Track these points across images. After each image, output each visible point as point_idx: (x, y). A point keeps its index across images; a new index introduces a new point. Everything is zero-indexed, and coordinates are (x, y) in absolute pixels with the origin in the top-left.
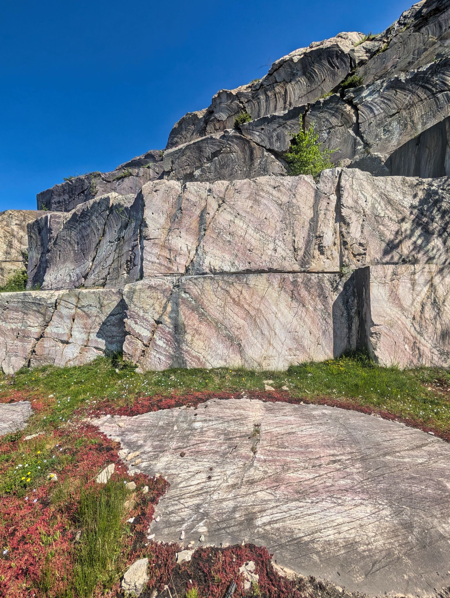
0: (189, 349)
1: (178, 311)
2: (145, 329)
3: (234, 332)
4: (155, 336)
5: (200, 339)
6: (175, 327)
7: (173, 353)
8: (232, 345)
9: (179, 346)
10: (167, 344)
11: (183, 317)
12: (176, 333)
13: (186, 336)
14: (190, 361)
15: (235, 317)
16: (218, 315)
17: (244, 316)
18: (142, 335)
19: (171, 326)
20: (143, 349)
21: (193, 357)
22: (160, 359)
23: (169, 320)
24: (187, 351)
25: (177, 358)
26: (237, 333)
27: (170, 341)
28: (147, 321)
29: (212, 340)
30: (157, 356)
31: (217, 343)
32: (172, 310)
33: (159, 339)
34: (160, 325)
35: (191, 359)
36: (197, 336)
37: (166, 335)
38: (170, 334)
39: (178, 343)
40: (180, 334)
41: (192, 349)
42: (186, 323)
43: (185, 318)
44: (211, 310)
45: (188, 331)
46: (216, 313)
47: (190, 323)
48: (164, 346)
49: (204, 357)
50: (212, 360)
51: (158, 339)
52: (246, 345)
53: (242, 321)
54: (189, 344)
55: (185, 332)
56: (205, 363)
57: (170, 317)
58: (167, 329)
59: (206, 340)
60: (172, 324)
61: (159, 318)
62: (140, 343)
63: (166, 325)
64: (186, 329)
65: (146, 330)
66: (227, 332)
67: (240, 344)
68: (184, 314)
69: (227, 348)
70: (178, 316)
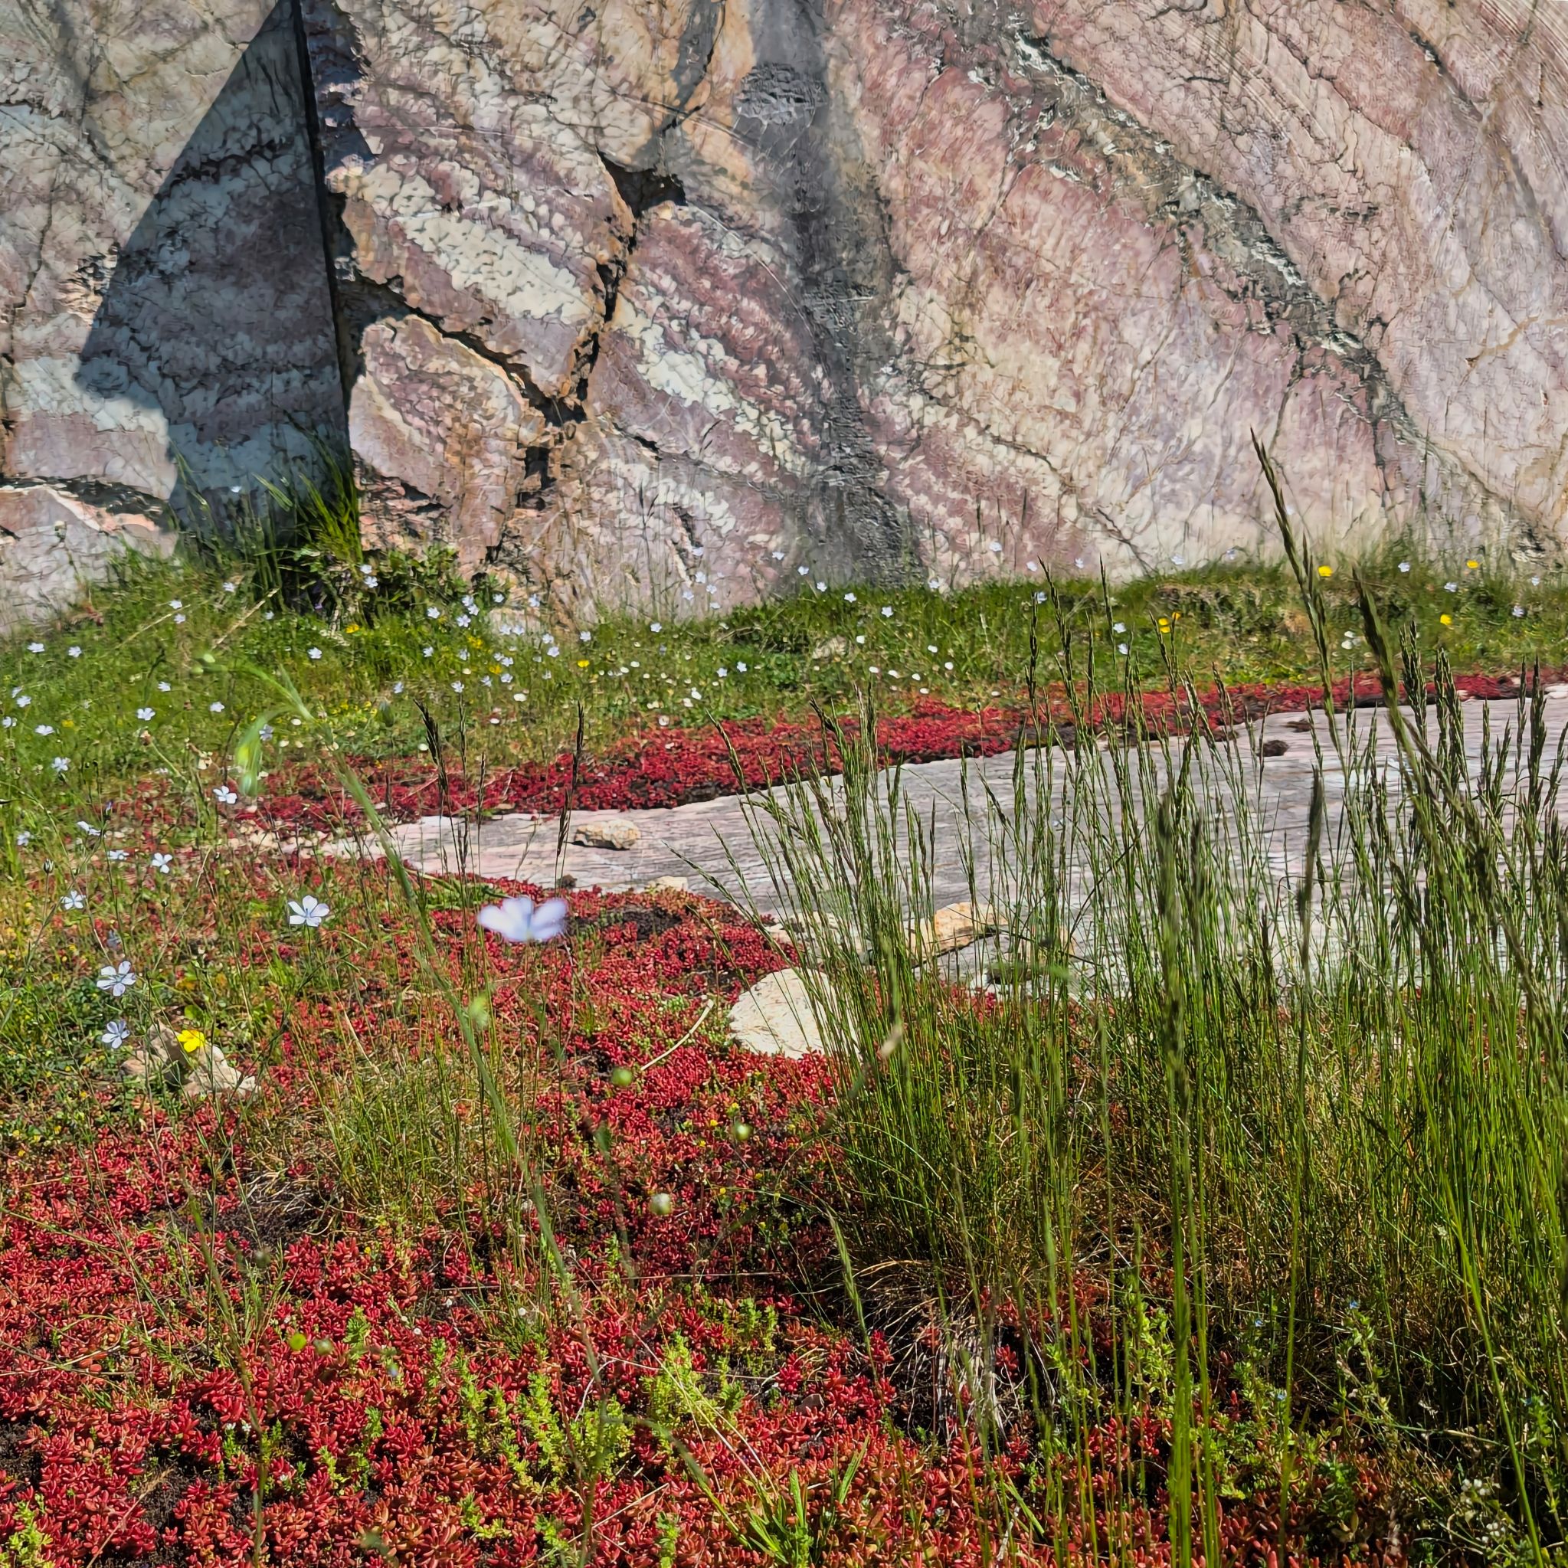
0: (933, 416)
1: (818, 76)
2: (534, 248)
3: (1317, 256)
4: (625, 315)
5: (1026, 327)
6: (802, 221)
7: (797, 464)
8: (1299, 371)
9: (847, 399)
10: (741, 386)
11: (869, 129)
12: (811, 282)
13: (905, 309)
14: (954, 523)
15: (1329, 111)
16: (1175, 99)
17: (1405, 101)
18: (515, 306)
19: (768, 219)
20: (528, 436)
21: (978, 485)
22: (686, 519)
23: (741, 163)
24: (918, 442)
25: (841, 500)
26: (1341, 260)
27: (762, 356)
28: (546, 173)
29: (1132, 332)
30: (666, 492)
31: (1177, 360)
32: (763, 66)
33: (670, 343)
34: (667, 212)
35: (957, 509)
36: (997, 301)
37: (724, 298)
38: (763, 293)
39: (838, 369)
40: (847, 285)
41: (967, 418)
42: (893, 184)
43: (887, 139)
44: (1112, 55)
45: (919, 258)
46: (1155, 77)
47: (933, 179)
48: (719, 399)
49: (1068, 486)
50: (1141, 503)
51: (653, 338)
52: (1424, 366)
53: (1389, 145)
54: (931, 378)
55: (896, 266)
56: (1077, 534)
57: (747, 135)
58: (733, 243)
59: (1078, 333)
60: (773, 199)
61: (651, 147)
62: (499, 385)
63: (717, 209)
64: (902, 235)
65: (543, 263)
66: (1261, 252)
67: (1367, 356)
68: (876, 98)
69: (1258, 396)
70: (818, 117)
